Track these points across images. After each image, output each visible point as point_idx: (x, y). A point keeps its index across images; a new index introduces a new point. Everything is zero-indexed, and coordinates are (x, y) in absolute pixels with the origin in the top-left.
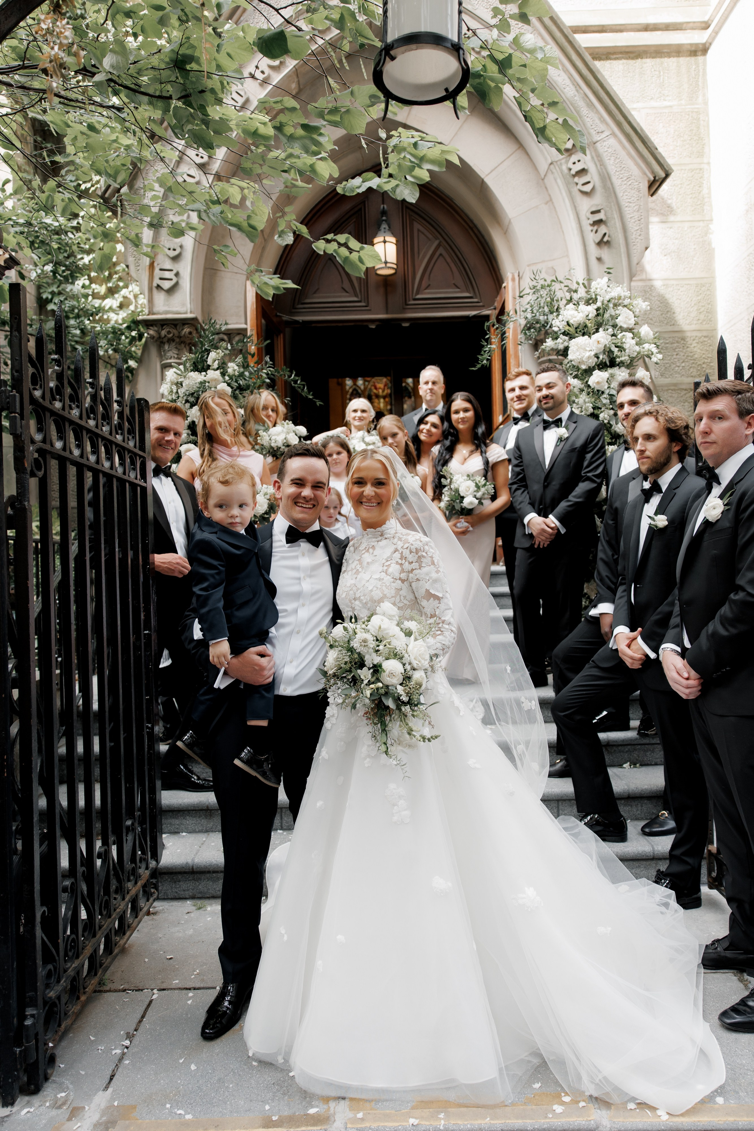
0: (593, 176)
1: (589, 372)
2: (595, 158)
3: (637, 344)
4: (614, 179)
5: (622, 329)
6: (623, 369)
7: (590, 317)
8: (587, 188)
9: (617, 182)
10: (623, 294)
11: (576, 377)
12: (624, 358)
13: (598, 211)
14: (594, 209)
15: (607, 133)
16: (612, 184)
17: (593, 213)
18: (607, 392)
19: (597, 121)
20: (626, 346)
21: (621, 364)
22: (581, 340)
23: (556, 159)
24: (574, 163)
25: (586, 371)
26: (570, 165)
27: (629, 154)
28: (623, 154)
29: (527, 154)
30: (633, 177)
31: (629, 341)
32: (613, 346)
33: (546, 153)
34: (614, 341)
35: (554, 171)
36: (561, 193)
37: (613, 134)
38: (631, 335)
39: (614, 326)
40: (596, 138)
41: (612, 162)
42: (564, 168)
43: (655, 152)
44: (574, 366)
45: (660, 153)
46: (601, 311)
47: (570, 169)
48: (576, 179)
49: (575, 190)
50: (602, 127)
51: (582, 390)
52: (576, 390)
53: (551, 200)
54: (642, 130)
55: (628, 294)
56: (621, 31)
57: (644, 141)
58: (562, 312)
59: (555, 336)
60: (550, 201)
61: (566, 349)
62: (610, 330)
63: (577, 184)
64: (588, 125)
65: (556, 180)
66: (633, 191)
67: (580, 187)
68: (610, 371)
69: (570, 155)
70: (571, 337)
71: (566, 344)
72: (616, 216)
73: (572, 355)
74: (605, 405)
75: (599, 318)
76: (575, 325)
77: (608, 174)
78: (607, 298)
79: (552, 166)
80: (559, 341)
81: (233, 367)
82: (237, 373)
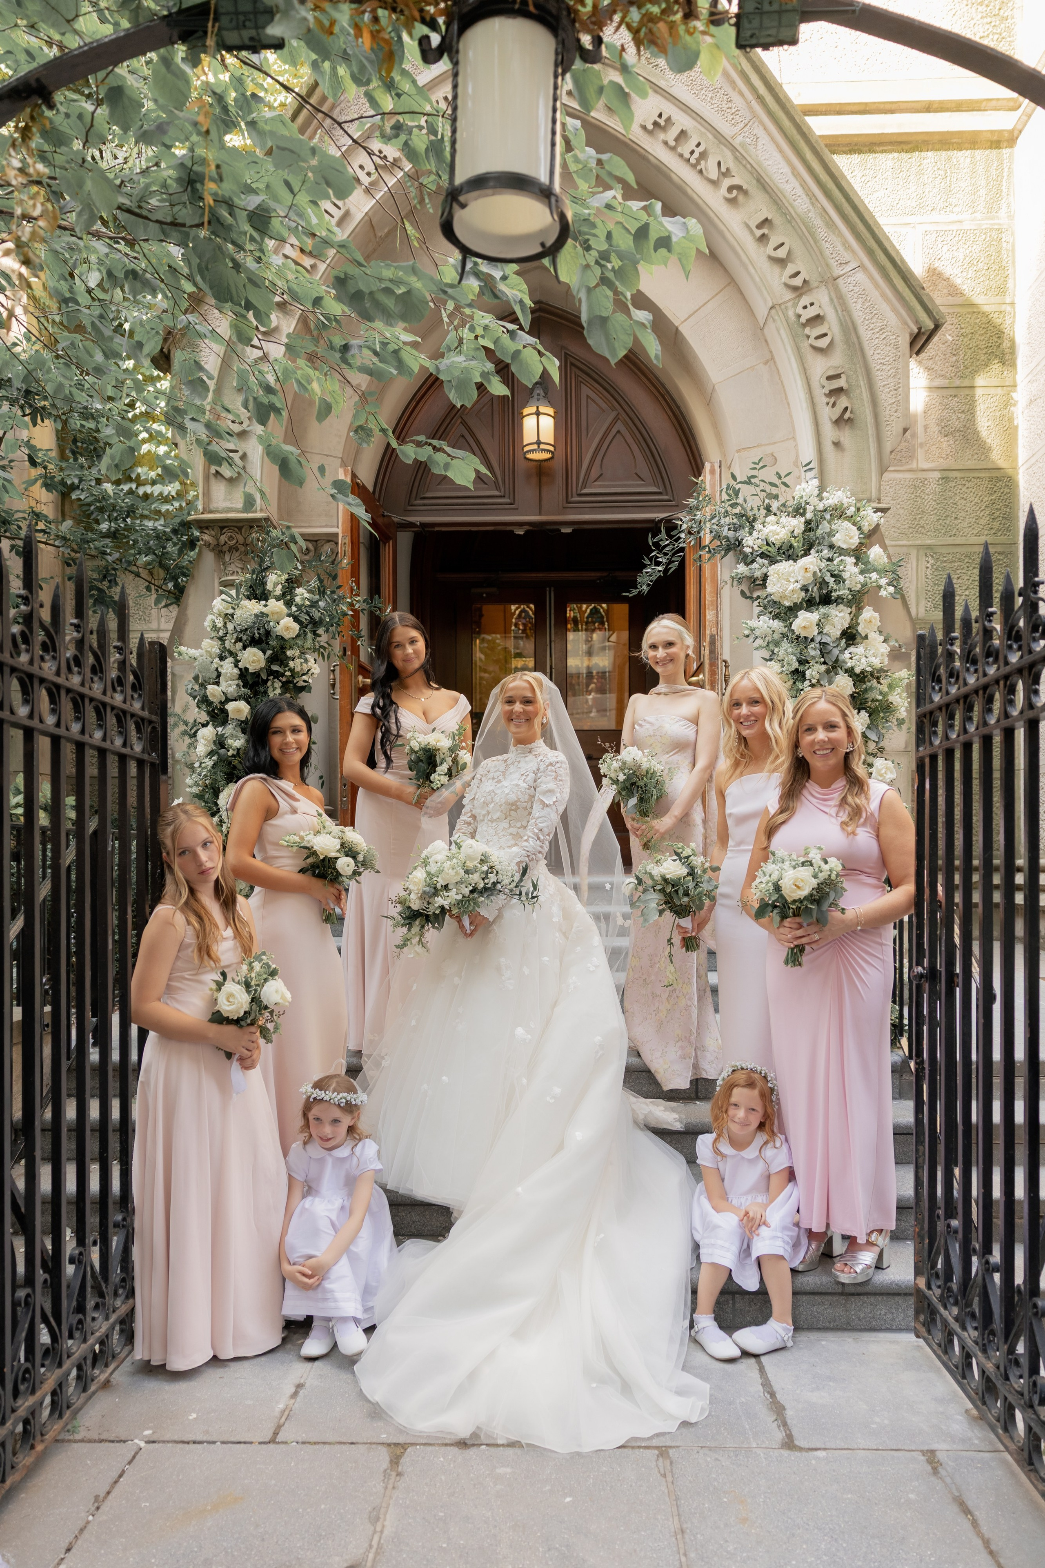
0: (832, 325)
1: (793, 610)
2: (835, 300)
3: (862, 572)
4: (862, 331)
5: (842, 552)
6: (841, 606)
7: (796, 534)
8: (823, 343)
9: (865, 334)
10: (845, 501)
11: (776, 617)
12: (843, 592)
13: (837, 376)
14: (831, 373)
15: (853, 265)
16: (858, 338)
17: (829, 378)
18: (818, 639)
19: (840, 247)
20: (846, 575)
21: (839, 600)
22: (784, 567)
23: (781, 302)
24: (805, 307)
25: (790, 609)
26: (800, 310)
27: (883, 295)
28: (875, 294)
29: (742, 293)
30: (889, 329)
31: (850, 569)
32: (829, 574)
33: (765, 292)
34: (829, 569)
35: (777, 317)
36: (786, 350)
37: (861, 266)
38: (854, 560)
39: (831, 547)
40: (837, 271)
41: (859, 306)
42: (791, 313)
43: (922, 292)
44: (775, 602)
45: (928, 295)
46: (813, 525)
47: (799, 316)
48: (807, 331)
49: (805, 345)
50: (847, 256)
51: (784, 635)
52: (777, 636)
53: (773, 358)
54: (903, 261)
55: (853, 500)
57: (905, 275)
58: (758, 526)
59: (749, 560)
60: (770, 360)
61: (765, 577)
62: (825, 552)
63: (808, 337)
64: (827, 253)
65: (778, 331)
66: (888, 348)
67: (812, 341)
68: (823, 610)
69: (800, 296)
70: (773, 562)
71: (764, 570)
72: (862, 383)
73: (772, 588)
74: (813, 657)
75: (812, 534)
76: (777, 546)
77: (853, 323)
78: (821, 507)
79: (773, 311)
80: (755, 565)
81: (302, 594)
82: (307, 603)
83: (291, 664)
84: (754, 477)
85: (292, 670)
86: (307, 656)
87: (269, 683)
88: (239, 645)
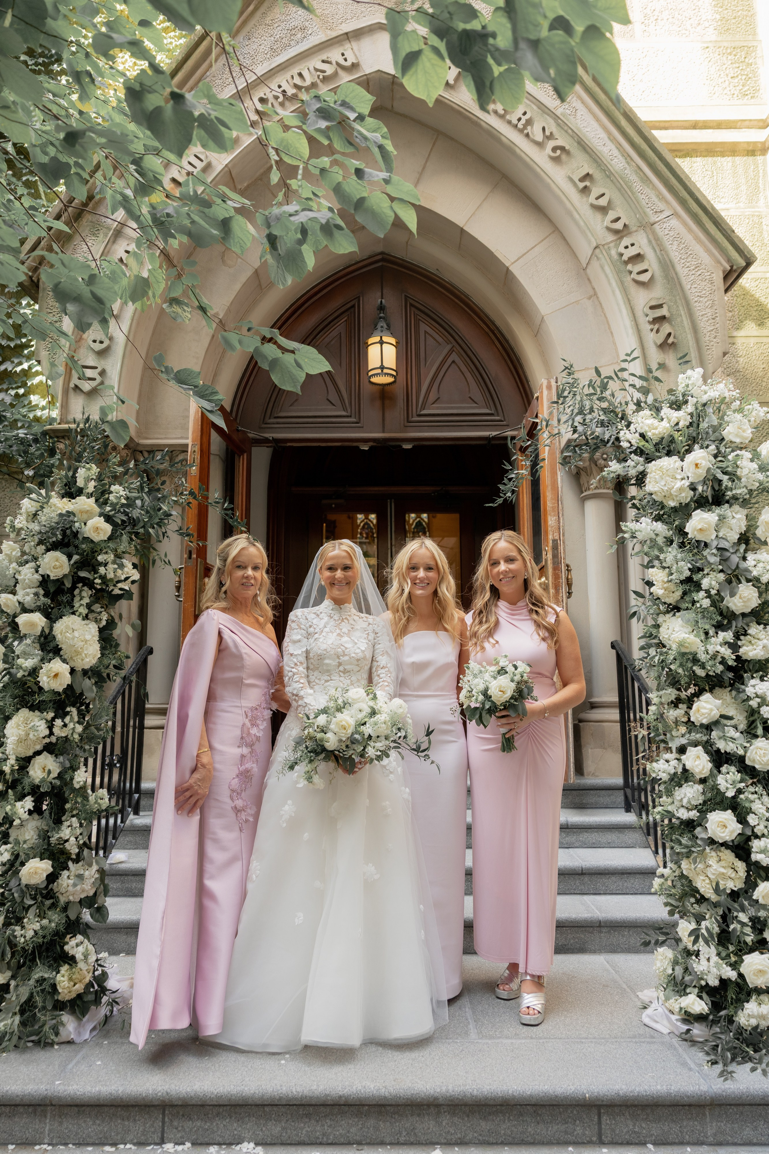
0: (652, 263)
1: (683, 511)
2: (653, 242)
3: (758, 470)
4: (679, 268)
5: (733, 446)
6: (737, 507)
7: (679, 427)
8: (644, 278)
9: (682, 271)
11: (659, 519)
12: (739, 491)
13: (660, 306)
14: (654, 303)
15: (667, 213)
16: (676, 273)
17: (652, 308)
18: (714, 544)
19: (655, 198)
20: (741, 472)
21: (733, 501)
22: (665, 463)
23: (604, 243)
24: (626, 247)
25: (675, 510)
26: (621, 249)
27: (696, 238)
28: (689, 238)
29: (563, 237)
30: (703, 266)
31: (745, 465)
32: (720, 471)
33: (589, 234)
34: (720, 464)
35: (600, 256)
36: (610, 286)
37: (676, 214)
38: (748, 455)
39: (719, 441)
40: (653, 218)
41: (675, 247)
42: (613, 252)
43: (732, 234)
44: (655, 502)
45: (738, 237)
46: (696, 419)
47: (621, 255)
48: (630, 267)
49: (628, 280)
50: (661, 205)
51: (670, 541)
52: (658, 539)
53: (595, 294)
54: (714, 208)
55: (736, 393)
56: (666, 128)
57: (717, 221)
59: (623, 456)
60: (593, 294)
61: (642, 476)
63: (630, 272)
64: (643, 202)
65: (602, 268)
66: (704, 283)
67: (634, 276)
69: (621, 238)
70: (649, 459)
71: (640, 468)
72: (682, 313)
76: (656, 440)
77: (670, 262)
78: (705, 398)
79: (597, 251)
80: (629, 462)
81: (118, 491)
82: (125, 502)
83: (102, 570)
84: (623, 370)
85: (103, 578)
86: (124, 561)
87: (76, 592)
88: (42, 548)
